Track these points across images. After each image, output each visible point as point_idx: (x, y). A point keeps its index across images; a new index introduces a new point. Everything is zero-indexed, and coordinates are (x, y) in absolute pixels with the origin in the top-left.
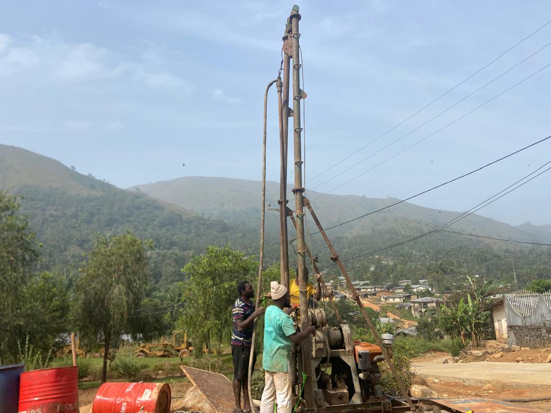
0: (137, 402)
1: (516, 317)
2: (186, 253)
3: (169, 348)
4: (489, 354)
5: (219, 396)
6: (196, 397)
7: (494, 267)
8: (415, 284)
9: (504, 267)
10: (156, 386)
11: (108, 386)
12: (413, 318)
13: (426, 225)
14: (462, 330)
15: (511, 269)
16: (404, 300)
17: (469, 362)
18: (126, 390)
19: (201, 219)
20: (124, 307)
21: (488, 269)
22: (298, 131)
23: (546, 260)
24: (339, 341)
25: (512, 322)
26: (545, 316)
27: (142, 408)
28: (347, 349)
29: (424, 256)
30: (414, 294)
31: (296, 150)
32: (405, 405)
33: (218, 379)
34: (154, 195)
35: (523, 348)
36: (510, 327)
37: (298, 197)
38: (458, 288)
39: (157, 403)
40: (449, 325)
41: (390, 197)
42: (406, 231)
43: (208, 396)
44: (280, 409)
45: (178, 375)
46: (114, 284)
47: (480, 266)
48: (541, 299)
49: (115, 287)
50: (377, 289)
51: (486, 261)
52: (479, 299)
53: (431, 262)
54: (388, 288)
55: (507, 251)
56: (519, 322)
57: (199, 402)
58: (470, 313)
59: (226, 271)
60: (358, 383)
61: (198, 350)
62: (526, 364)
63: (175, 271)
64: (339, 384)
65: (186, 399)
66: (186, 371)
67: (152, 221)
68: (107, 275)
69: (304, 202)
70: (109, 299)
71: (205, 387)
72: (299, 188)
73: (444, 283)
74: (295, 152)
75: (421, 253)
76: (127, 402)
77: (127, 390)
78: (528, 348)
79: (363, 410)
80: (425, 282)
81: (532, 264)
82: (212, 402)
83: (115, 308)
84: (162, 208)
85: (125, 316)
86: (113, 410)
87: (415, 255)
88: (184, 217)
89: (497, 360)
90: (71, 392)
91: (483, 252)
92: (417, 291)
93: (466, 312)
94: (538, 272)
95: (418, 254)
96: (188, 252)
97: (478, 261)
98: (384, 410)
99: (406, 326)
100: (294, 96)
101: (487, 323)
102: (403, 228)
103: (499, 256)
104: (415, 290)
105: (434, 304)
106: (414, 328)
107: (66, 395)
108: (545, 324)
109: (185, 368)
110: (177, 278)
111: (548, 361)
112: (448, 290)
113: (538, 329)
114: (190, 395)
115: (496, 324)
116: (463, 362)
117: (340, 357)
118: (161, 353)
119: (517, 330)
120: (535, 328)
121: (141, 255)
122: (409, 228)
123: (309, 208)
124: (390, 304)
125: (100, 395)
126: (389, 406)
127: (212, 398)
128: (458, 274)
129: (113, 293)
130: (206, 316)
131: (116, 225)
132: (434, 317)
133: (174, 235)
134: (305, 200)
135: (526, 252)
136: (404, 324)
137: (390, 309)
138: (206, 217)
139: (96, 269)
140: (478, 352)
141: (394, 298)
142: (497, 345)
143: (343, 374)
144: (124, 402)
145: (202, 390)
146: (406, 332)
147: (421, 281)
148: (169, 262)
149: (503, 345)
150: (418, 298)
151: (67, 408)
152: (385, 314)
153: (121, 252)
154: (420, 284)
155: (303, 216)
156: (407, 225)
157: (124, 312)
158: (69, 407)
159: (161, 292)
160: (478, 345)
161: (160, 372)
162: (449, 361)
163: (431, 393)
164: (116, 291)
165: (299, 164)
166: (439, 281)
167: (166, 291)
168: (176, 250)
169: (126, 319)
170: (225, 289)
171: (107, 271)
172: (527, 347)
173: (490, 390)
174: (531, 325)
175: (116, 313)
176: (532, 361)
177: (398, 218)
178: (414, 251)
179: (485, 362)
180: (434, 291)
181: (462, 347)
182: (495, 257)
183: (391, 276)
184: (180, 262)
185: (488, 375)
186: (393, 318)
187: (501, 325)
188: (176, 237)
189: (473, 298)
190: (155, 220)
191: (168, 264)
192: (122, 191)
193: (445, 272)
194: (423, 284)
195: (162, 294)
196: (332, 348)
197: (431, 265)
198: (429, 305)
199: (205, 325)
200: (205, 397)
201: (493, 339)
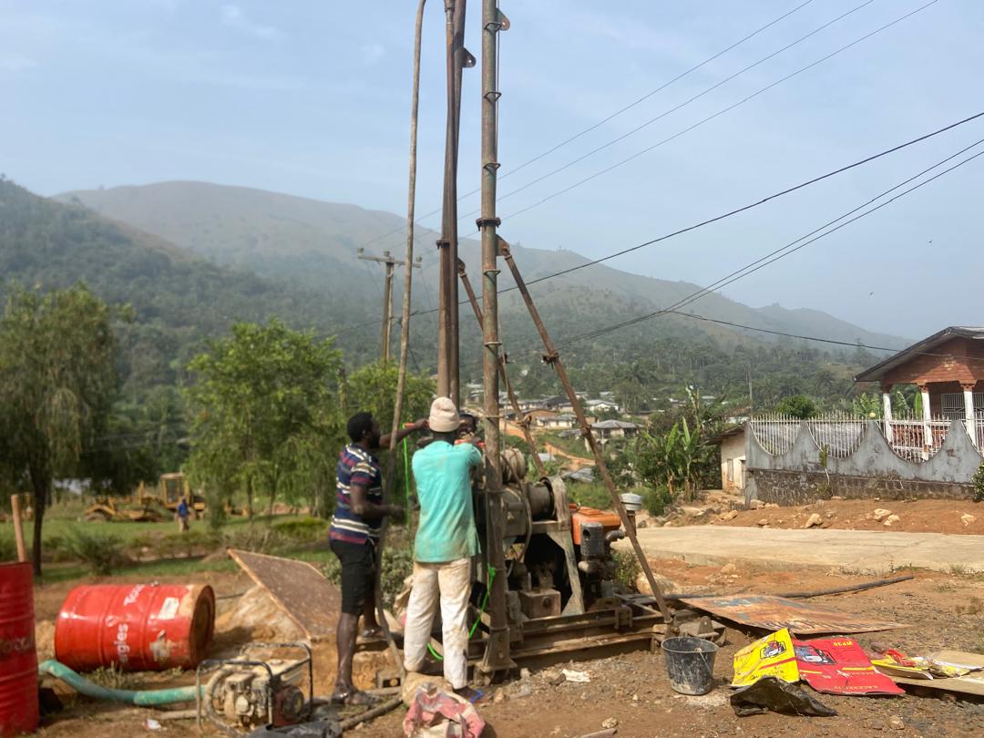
0: (149, 623)
1: (763, 456)
2: (179, 332)
3: (154, 505)
4: (714, 512)
5: (307, 603)
6: (263, 606)
7: (716, 374)
8: (594, 398)
9: (732, 375)
10: (187, 591)
11: (85, 593)
12: (586, 453)
13: (619, 301)
14: (671, 474)
15: (743, 379)
16: (573, 425)
17: (683, 525)
18: (123, 601)
19: (209, 267)
20: (74, 432)
21: (708, 377)
22: (491, 99)
23: (797, 365)
24: (546, 506)
25: (754, 462)
26: (807, 454)
27: (162, 633)
28: (560, 521)
29: (610, 353)
30: (591, 415)
31: (487, 138)
32: (650, 613)
33: (300, 573)
34: (109, 213)
35: (768, 505)
36: (752, 472)
37: (488, 235)
38: (661, 406)
39: (192, 625)
40: (651, 467)
41: (562, 249)
42: (584, 309)
43: (288, 605)
44: (451, 633)
45: (182, 555)
46: (53, 385)
47: (696, 371)
48: (804, 427)
49: (53, 393)
50: (531, 406)
51: (706, 364)
52: (701, 425)
53: (621, 363)
54: (549, 405)
55: (739, 349)
56: (765, 464)
57: (269, 617)
58: (685, 449)
59: (279, 370)
60: (577, 578)
61: (216, 511)
62: (774, 530)
63: (158, 365)
64: (543, 581)
65: (241, 612)
66: (241, 558)
67: (107, 265)
68: (36, 369)
69: (498, 247)
70: (43, 414)
71: (280, 589)
72: (491, 217)
73: (640, 397)
74: (483, 142)
75: (607, 348)
76: (128, 623)
77: (127, 601)
78: (776, 505)
79: (585, 625)
80: (608, 395)
81: (775, 371)
82: (298, 617)
83: (55, 435)
84: (128, 242)
85: (76, 449)
86: (99, 641)
87: (596, 351)
88: (174, 262)
89: (726, 522)
90: (22, 613)
91: (702, 349)
92: (596, 411)
93: (679, 444)
94: (783, 384)
95: (602, 349)
96: (184, 329)
97: (693, 362)
98: (620, 623)
99: (575, 467)
100: (483, 24)
101: (709, 464)
102: (580, 304)
103: (726, 357)
104: (592, 409)
105: (622, 432)
106: (588, 471)
107: (12, 620)
108: (805, 468)
109: (238, 554)
110: (161, 377)
111: (808, 525)
112: (644, 409)
113: (795, 475)
114: (249, 603)
115: (725, 466)
116: (672, 525)
117: (548, 533)
118: (139, 514)
119: (761, 477)
120: (789, 474)
121: (105, 333)
122: (590, 304)
123: (509, 259)
124: (551, 431)
125: (69, 610)
126: (627, 617)
127: (297, 609)
128: (662, 385)
129: (50, 405)
130: (244, 453)
131: (30, 269)
132: (621, 453)
133: (153, 295)
134: (500, 242)
135: (768, 351)
136: (571, 463)
137: (551, 440)
138: (219, 264)
139: (12, 355)
140: (697, 509)
141: (557, 421)
142: (724, 498)
143: (548, 563)
144: (122, 624)
145: (277, 594)
146: (575, 476)
147: (603, 394)
148: (144, 346)
149: (732, 498)
150: (596, 421)
151: (16, 648)
152: (543, 447)
153: (66, 324)
154: (601, 399)
155: (496, 273)
156: (588, 299)
157: (74, 441)
158: (19, 644)
159: (129, 402)
160: (693, 498)
161: (145, 549)
162: (648, 524)
163: (672, 586)
164: (57, 400)
165: (491, 168)
166: (630, 393)
167: (141, 401)
168: (158, 324)
169: (77, 454)
170: (280, 403)
171: (36, 362)
172: (774, 502)
173: (733, 573)
174: (784, 469)
175: (58, 444)
176: (783, 525)
177: (572, 287)
178: (595, 344)
179: (707, 527)
180: (622, 410)
181: (668, 500)
182: (721, 357)
183: (555, 385)
184: (167, 347)
185: (723, 548)
186: (555, 453)
187: (734, 467)
188: (157, 298)
189: (692, 426)
190: (113, 264)
191: (143, 350)
192: (40, 200)
193: (641, 381)
194: (606, 399)
195: (132, 406)
196: (535, 519)
197: (621, 367)
198: (613, 433)
199: (244, 468)
200: (282, 608)
201: (716, 489)
